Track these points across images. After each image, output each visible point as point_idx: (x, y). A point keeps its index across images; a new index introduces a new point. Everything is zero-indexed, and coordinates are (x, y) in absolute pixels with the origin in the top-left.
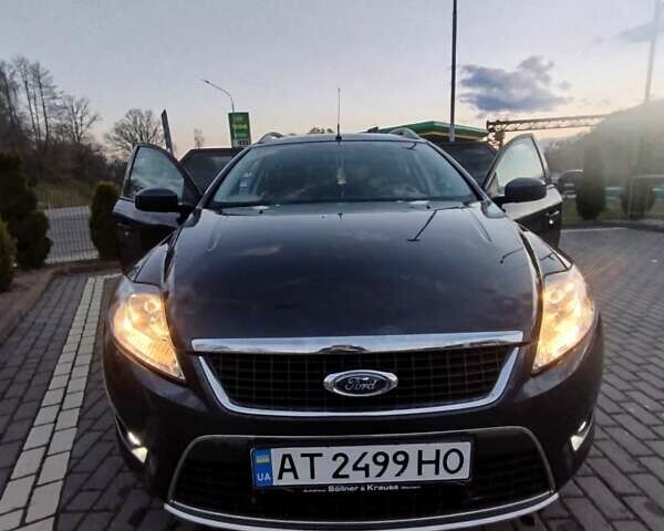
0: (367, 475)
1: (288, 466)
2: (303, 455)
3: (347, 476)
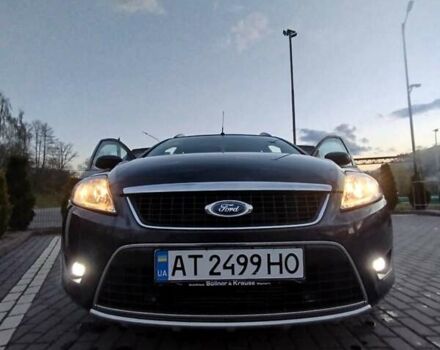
0: (233, 273)
1: (179, 265)
2: (190, 256)
3: (219, 274)
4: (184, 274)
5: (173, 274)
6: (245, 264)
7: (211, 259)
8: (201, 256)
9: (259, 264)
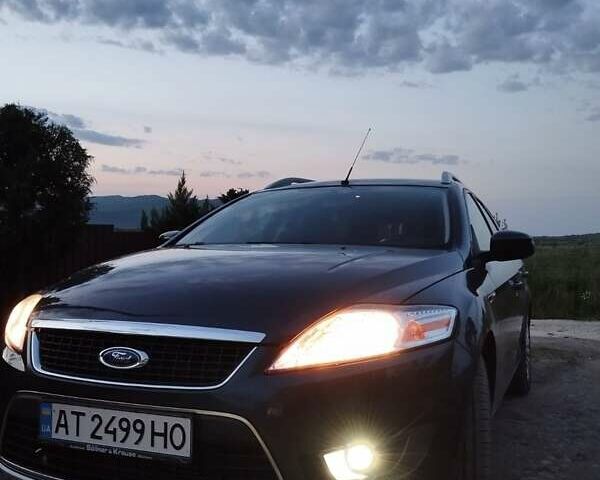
0: (115, 440)
1: (63, 422)
2: (73, 413)
3: (100, 438)
4: (67, 433)
5: (57, 431)
6: (127, 430)
7: (93, 420)
8: (83, 414)
9: (142, 432)
